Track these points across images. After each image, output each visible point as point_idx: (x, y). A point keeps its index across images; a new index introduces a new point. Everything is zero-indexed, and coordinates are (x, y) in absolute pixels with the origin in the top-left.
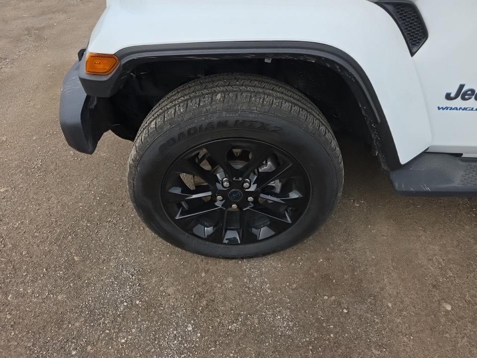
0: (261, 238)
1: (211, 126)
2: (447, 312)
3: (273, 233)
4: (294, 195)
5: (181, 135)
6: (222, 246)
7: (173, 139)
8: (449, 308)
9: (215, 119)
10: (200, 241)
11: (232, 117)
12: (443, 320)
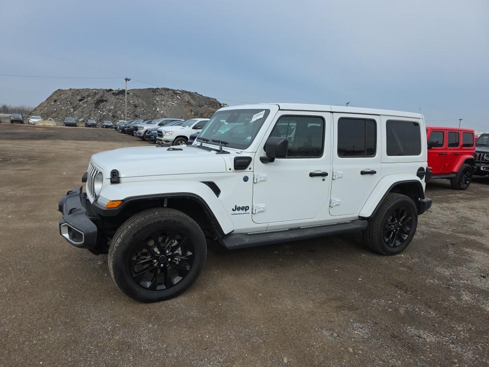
0: (175, 283)
1: (155, 223)
2: (261, 296)
3: (181, 278)
4: (189, 253)
5: (143, 228)
6: (156, 292)
7: (139, 231)
8: (261, 295)
9: (157, 220)
10: (145, 290)
11: (163, 219)
12: (259, 299)
